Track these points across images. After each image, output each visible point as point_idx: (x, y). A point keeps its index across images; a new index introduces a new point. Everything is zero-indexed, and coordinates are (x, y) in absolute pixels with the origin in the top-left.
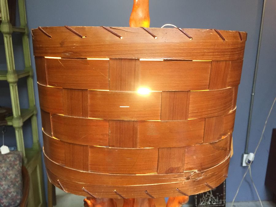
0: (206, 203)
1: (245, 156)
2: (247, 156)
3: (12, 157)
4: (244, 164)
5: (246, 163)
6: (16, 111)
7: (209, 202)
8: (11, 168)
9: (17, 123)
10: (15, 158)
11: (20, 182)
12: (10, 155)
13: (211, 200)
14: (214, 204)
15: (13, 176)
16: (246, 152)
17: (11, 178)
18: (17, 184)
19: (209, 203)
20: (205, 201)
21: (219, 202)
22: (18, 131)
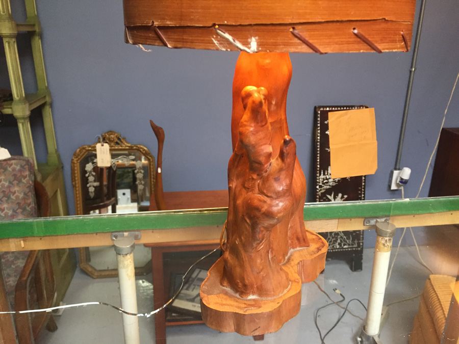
0: (333, 247)
1: (396, 173)
2: (399, 174)
3: (16, 164)
4: (394, 187)
5: (397, 185)
6: (17, 89)
7: (337, 244)
8: (15, 182)
9: (20, 110)
10: (22, 166)
11: (33, 205)
12: (13, 162)
13: (341, 241)
14: (345, 247)
15: (21, 196)
16: (398, 167)
17: (17, 197)
18: (28, 209)
19: (338, 247)
20: (331, 243)
21: (352, 245)
22: (23, 124)
